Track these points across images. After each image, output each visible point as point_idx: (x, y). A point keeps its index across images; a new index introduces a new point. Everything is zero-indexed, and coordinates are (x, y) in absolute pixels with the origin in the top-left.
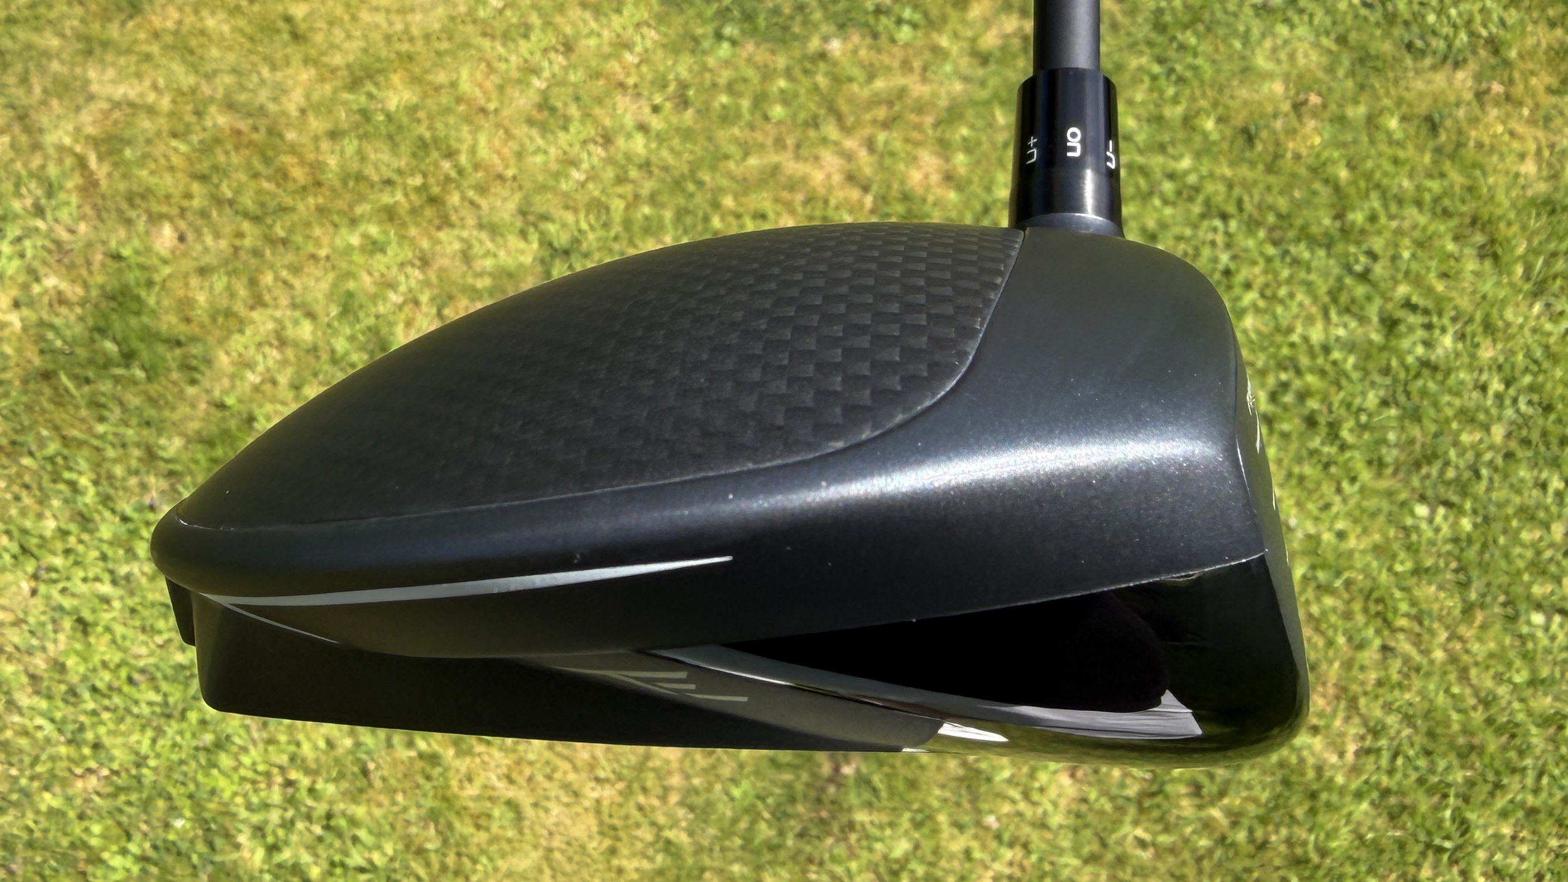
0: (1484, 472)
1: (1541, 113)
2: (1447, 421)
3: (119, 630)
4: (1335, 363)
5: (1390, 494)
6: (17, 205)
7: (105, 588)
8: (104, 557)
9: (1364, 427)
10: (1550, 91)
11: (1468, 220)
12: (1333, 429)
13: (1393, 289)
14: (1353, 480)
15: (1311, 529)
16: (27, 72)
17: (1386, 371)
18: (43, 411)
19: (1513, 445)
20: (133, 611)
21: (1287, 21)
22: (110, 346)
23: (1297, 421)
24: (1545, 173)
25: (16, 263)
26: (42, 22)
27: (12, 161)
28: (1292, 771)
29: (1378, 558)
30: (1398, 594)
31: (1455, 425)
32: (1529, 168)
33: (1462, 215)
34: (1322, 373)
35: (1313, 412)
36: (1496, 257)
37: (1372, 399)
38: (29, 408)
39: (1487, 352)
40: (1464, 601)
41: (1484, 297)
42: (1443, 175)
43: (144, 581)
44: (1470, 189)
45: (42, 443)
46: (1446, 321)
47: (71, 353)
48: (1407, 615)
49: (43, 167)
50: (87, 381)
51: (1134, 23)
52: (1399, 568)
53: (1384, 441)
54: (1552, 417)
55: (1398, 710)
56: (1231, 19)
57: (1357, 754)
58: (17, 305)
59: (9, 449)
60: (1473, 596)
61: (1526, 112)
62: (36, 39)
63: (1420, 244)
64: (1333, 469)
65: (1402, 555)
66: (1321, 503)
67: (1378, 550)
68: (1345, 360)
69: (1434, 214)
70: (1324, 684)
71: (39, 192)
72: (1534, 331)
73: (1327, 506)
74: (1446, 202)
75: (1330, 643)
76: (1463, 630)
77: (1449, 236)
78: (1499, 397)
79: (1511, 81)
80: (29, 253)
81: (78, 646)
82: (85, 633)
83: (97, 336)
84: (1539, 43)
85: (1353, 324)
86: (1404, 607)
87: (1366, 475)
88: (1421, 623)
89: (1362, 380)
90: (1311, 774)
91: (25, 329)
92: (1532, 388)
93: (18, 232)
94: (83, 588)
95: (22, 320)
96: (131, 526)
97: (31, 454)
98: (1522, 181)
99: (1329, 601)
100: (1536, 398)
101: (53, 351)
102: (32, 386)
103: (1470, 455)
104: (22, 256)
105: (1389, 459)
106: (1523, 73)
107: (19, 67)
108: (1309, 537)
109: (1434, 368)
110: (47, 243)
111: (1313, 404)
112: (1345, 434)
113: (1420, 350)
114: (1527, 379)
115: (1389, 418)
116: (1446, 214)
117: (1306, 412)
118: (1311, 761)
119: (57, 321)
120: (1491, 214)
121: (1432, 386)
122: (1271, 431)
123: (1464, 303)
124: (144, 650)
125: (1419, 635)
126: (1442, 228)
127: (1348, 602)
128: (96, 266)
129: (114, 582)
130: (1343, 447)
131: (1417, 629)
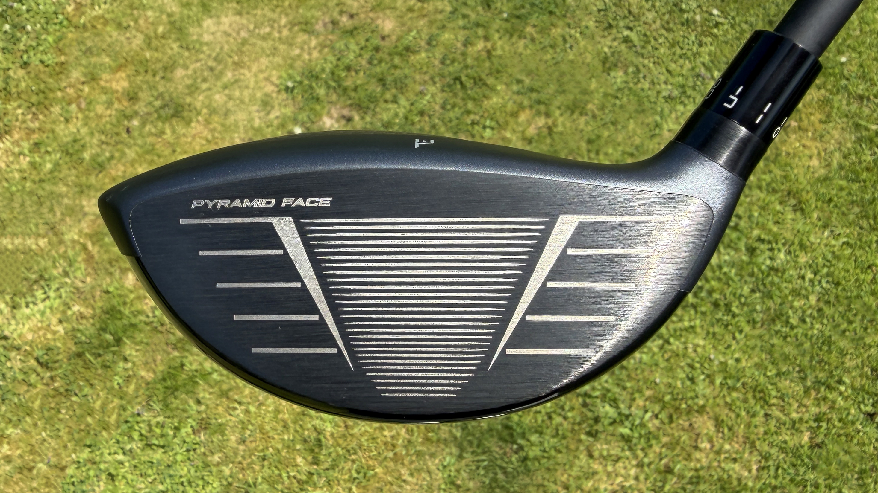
0: (808, 320)
1: (818, 134)
2: (786, 296)
3: (129, 477)
4: (725, 274)
5: (760, 337)
6: (55, 272)
7: (120, 457)
8: (118, 442)
9: (743, 305)
10: (821, 122)
11: (785, 193)
12: (728, 306)
13: (751, 232)
14: (741, 332)
15: (722, 360)
16: (52, 205)
17: (752, 275)
18: (80, 373)
19: (821, 305)
20: (135, 467)
21: (682, 103)
22: (109, 337)
23: (709, 305)
24: (823, 164)
25: (58, 301)
26: (57, 180)
27: (50, 251)
28: (725, 483)
29: (758, 370)
30: (770, 387)
31: (790, 298)
32: (815, 162)
33: (783, 190)
34: (719, 279)
35: (716, 299)
36: (802, 210)
37: (746, 290)
38: (73, 372)
39: (803, 259)
40: (805, 386)
41: (798, 231)
42: (770, 172)
43: (139, 451)
44: (785, 177)
45: (81, 389)
46: (780, 245)
47: (90, 343)
48: (776, 397)
49: (66, 252)
50: (100, 355)
51: (604, 114)
52: (769, 374)
53: (755, 310)
54: (840, 288)
55: (777, 446)
56: (653, 105)
57: (758, 470)
58: (60, 322)
59: (65, 393)
60: (809, 384)
61: (810, 134)
62: (55, 188)
63: (763, 208)
64: (730, 327)
65: (770, 367)
66: (726, 345)
67: (757, 366)
68: (730, 271)
69: (768, 192)
70: (737, 437)
71: (65, 264)
72: (826, 245)
73: (729, 347)
74: (774, 185)
75: (738, 416)
76: (805, 401)
77: (777, 202)
78: (811, 281)
79: (801, 119)
80: (64, 295)
81: (110, 487)
82: (113, 480)
83: (101, 332)
84: (813, 99)
85: (732, 253)
86: (774, 393)
87: (747, 329)
88: (783, 401)
89: (740, 280)
90: (735, 483)
91: (66, 333)
92: (828, 275)
93: (57, 286)
94: (109, 458)
95: (64, 329)
96: (129, 425)
97: (76, 395)
98: (812, 170)
99: (735, 394)
100: (830, 279)
101: (81, 343)
102: (73, 361)
103: (800, 313)
104: (60, 297)
105: (758, 319)
106: (806, 114)
107: (48, 203)
108: (721, 363)
109: (776, 270)
110: (72, 289)
111: (716, 296)
112: (734, 309)
113: (768, 262)
114: (825, 270)
115: (756, 298)
116: (775, 191)
117: (713, 300)
118: (735, 476)
119: (81, 327)
120: (798, 188)
121: (776, 280)
122: (696, 312)
123: (788, 235)
124: (143, 486)
125: (783, 406)
126: (773, 199)
127: (745, 394)
128: (97, 298)
129: (124, 454)
130: (734, 316)
131: (782, 403)
